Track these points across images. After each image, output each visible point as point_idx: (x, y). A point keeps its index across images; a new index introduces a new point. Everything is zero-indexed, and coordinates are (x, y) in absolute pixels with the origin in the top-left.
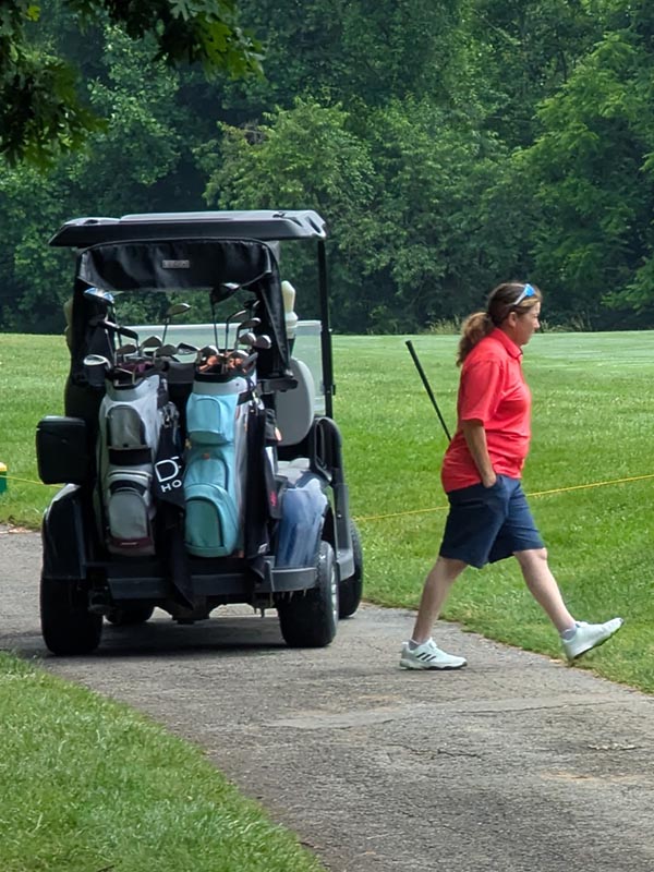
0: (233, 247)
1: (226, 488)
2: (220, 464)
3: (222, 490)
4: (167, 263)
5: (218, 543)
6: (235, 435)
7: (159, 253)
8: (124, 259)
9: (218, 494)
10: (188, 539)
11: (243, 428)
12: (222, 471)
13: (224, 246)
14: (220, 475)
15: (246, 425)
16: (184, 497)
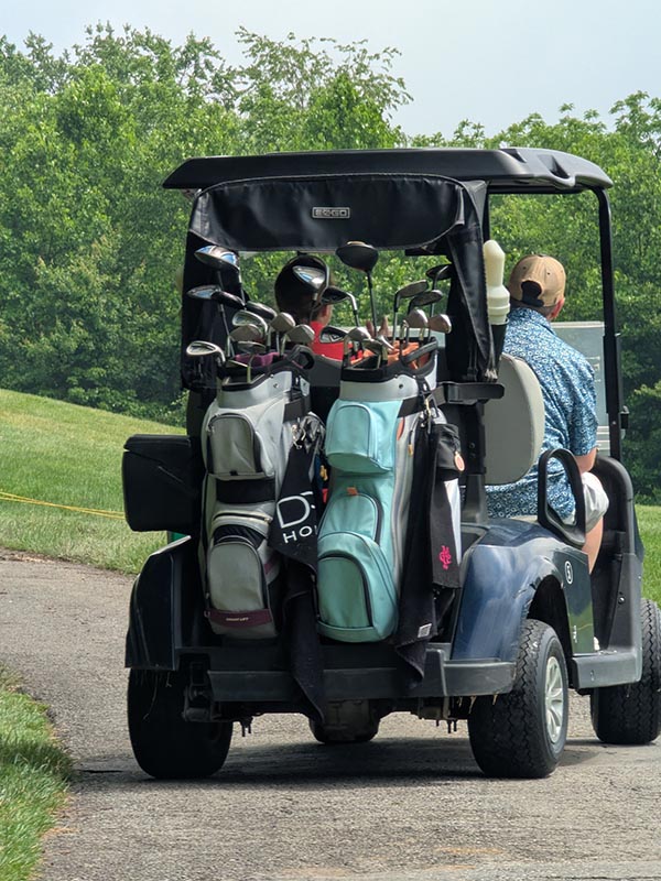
0: (413, 187)
1: (377, 540)
2: (371, 504)
3: (370, 542)
4: (319, 211)
5: (365, 621)
6: (395, 460)
7: (307, 196)
8: (256, 205)
9: (364, 548)
10: (323, 615)
11: (407, 449)
12: (374, 513)
13: (399, 187)
14: (371, 519)
15: (412, 446)
16: (316, 551)
